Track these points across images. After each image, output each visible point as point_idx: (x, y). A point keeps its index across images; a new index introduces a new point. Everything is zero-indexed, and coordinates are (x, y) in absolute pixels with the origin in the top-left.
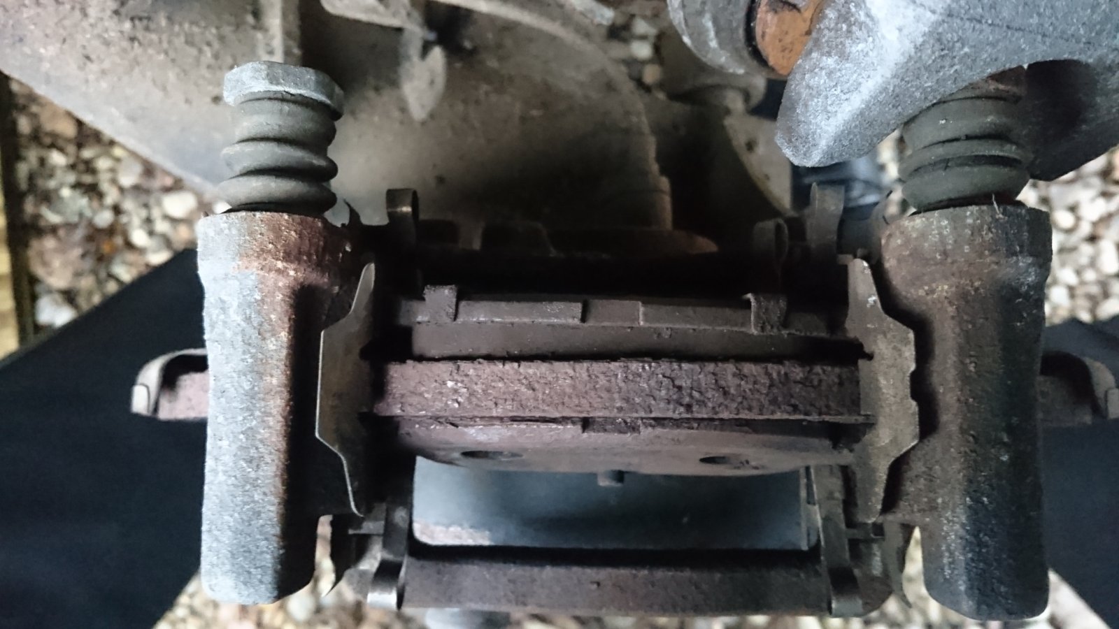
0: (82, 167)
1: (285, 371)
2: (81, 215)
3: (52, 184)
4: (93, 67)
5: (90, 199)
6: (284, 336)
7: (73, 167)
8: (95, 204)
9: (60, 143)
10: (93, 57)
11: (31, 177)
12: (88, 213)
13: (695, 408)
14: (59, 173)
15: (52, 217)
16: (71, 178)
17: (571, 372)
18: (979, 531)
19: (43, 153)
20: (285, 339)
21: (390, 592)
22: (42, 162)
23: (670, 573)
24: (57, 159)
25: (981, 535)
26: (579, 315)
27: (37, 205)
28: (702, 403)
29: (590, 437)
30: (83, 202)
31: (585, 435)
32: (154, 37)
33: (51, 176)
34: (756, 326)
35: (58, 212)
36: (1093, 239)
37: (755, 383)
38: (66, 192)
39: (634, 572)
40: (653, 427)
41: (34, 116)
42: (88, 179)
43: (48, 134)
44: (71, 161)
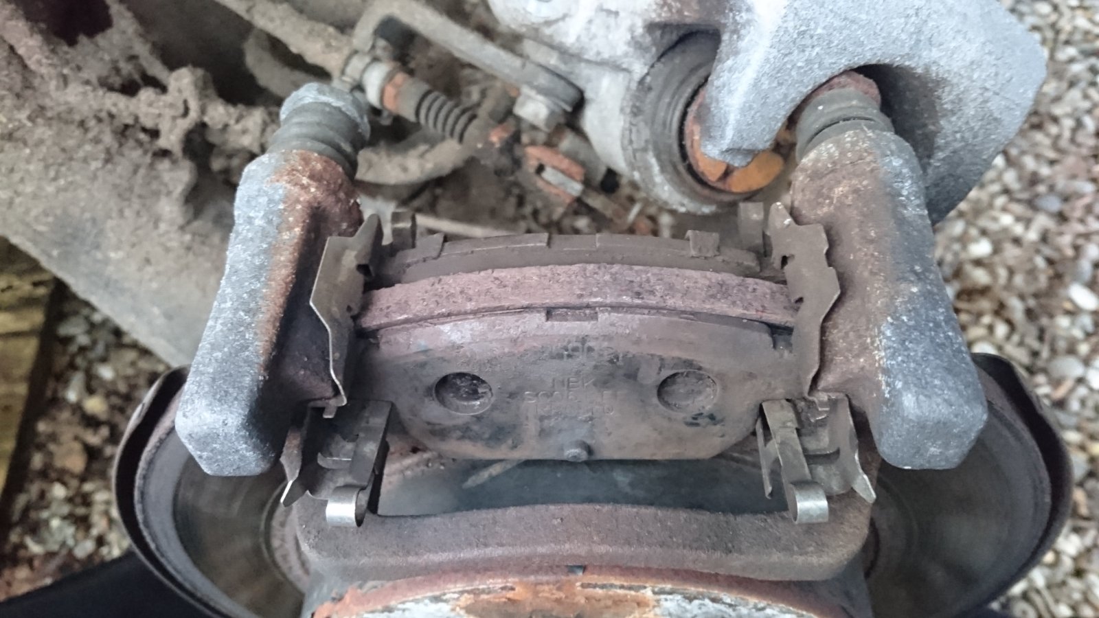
0: (78, 500)
1: (293, 253)
2: (63, 544)
3: (45, 514)
4: (150, 270)
5: (77, 529)
6: (298, 230)
7: (70, 500)
8: (80, 535)
9: (67, 478)
10: (153, 260)
11: (27, 509)
12: (71, 542)
13: (645, 295)
14: (54, 507)
15: (35, 548)
16: (66, 509)
17: (538, 272)
18: (904, 341)
19: (44, 486)
20: (298, 233)
21: (350, 501)
22: (42, 495)
23: (635, 510)
24: (59, 491)
25: (907, 343)
26: (546, 240)
27: (22, 535)
28: (652, 292)
29: (552, 326)
30: (70, 530)
31: (549, 323)
32: (206, 249)
33: (47, 507)
34: (694, 248)
35: (41, 541)
36: (1079, 573)
37: (696, 282)
38: (55, 523)
39: (598, 507)
40: (609, 313)
41: (50, 455)
42: (81, 511)
43: (57, 470)
44: (71, 493)
